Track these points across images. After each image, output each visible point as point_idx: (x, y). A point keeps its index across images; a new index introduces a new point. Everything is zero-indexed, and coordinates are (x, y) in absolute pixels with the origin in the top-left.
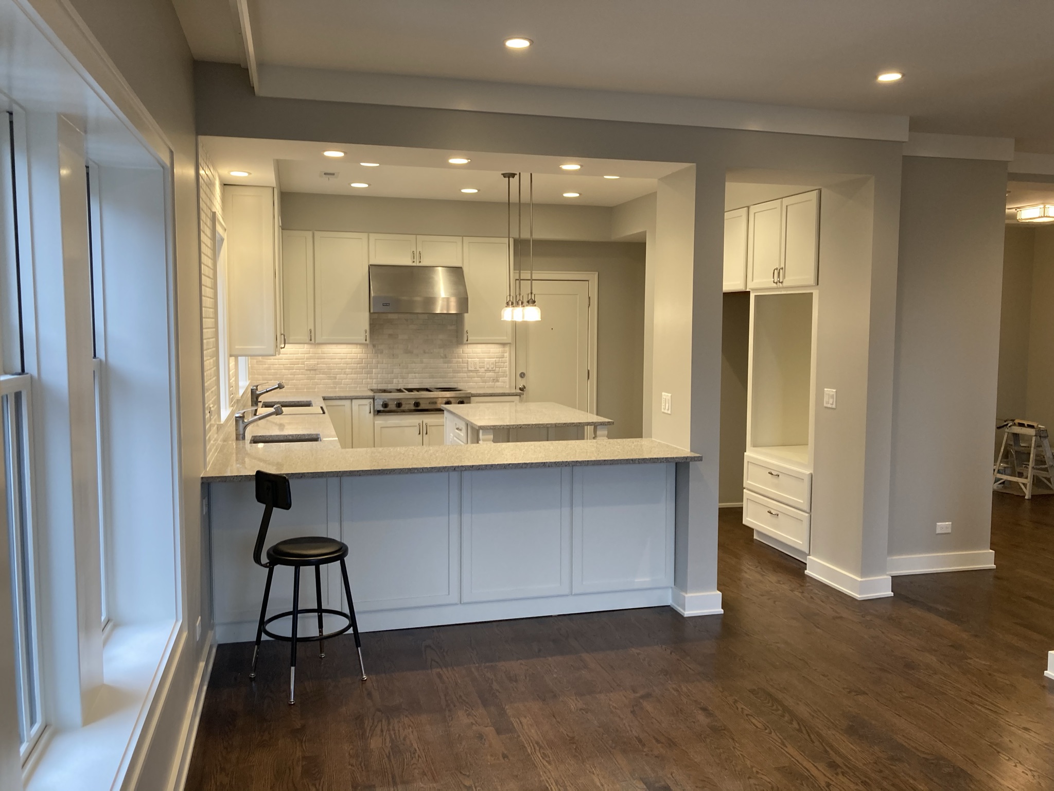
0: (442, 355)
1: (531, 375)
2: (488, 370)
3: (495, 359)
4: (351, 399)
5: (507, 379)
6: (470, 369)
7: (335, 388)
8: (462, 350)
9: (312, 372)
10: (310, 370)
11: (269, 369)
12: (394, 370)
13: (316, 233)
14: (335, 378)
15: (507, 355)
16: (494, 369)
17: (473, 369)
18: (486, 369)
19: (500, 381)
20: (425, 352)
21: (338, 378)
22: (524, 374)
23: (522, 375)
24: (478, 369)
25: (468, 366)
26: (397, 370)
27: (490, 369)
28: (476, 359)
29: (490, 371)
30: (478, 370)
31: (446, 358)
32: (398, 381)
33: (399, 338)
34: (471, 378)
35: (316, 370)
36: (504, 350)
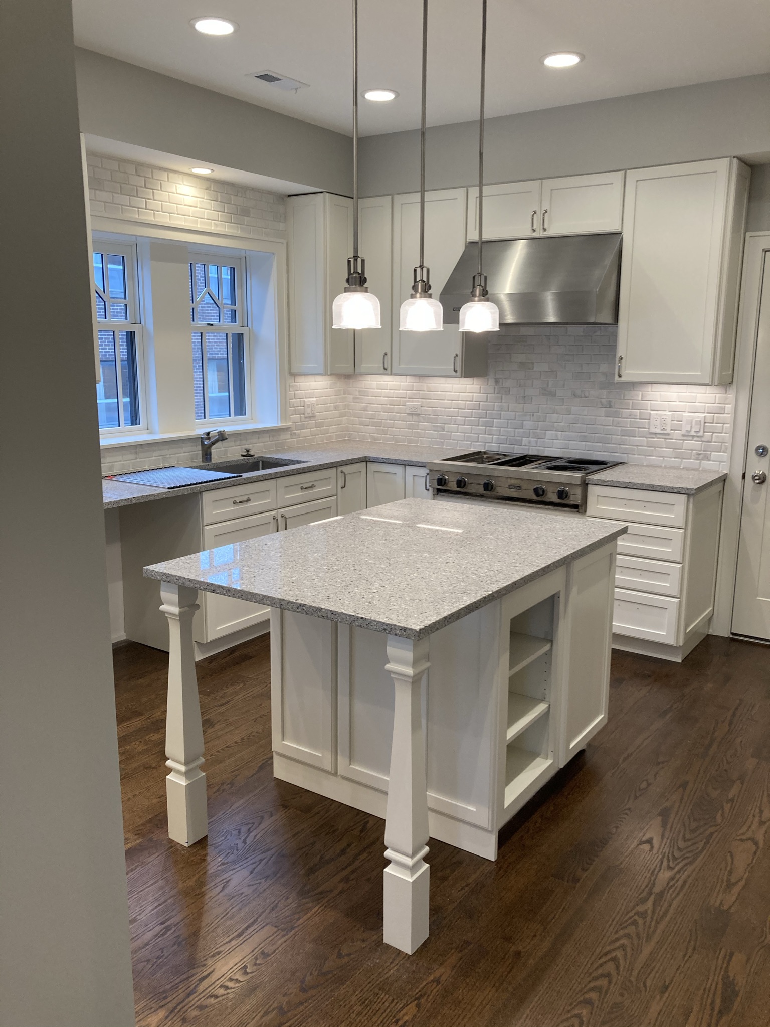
0: (604, 401)
2: (687, 436)
3: (703, 415)
5: (725, 456)
6: (653, 430)
9: (414, 417)
12: (525, 422)
15: (729, 407)
16: (701, 434)
17: (658, 431)
18: (683, 432)
19: (712, 458)
20: (575, 395)
22: (765, 449)
23: (763, 451)
24: (668, 431)
25: (649, 423)
26: (528, 424)
27: (693, 433)
28: (667, 413)
29: (693, 436)
30: (668, 434)
31: (610, 407)
33: (535, 369)
34: (655, 447)
35: (419, 414)
36: (726, 398)
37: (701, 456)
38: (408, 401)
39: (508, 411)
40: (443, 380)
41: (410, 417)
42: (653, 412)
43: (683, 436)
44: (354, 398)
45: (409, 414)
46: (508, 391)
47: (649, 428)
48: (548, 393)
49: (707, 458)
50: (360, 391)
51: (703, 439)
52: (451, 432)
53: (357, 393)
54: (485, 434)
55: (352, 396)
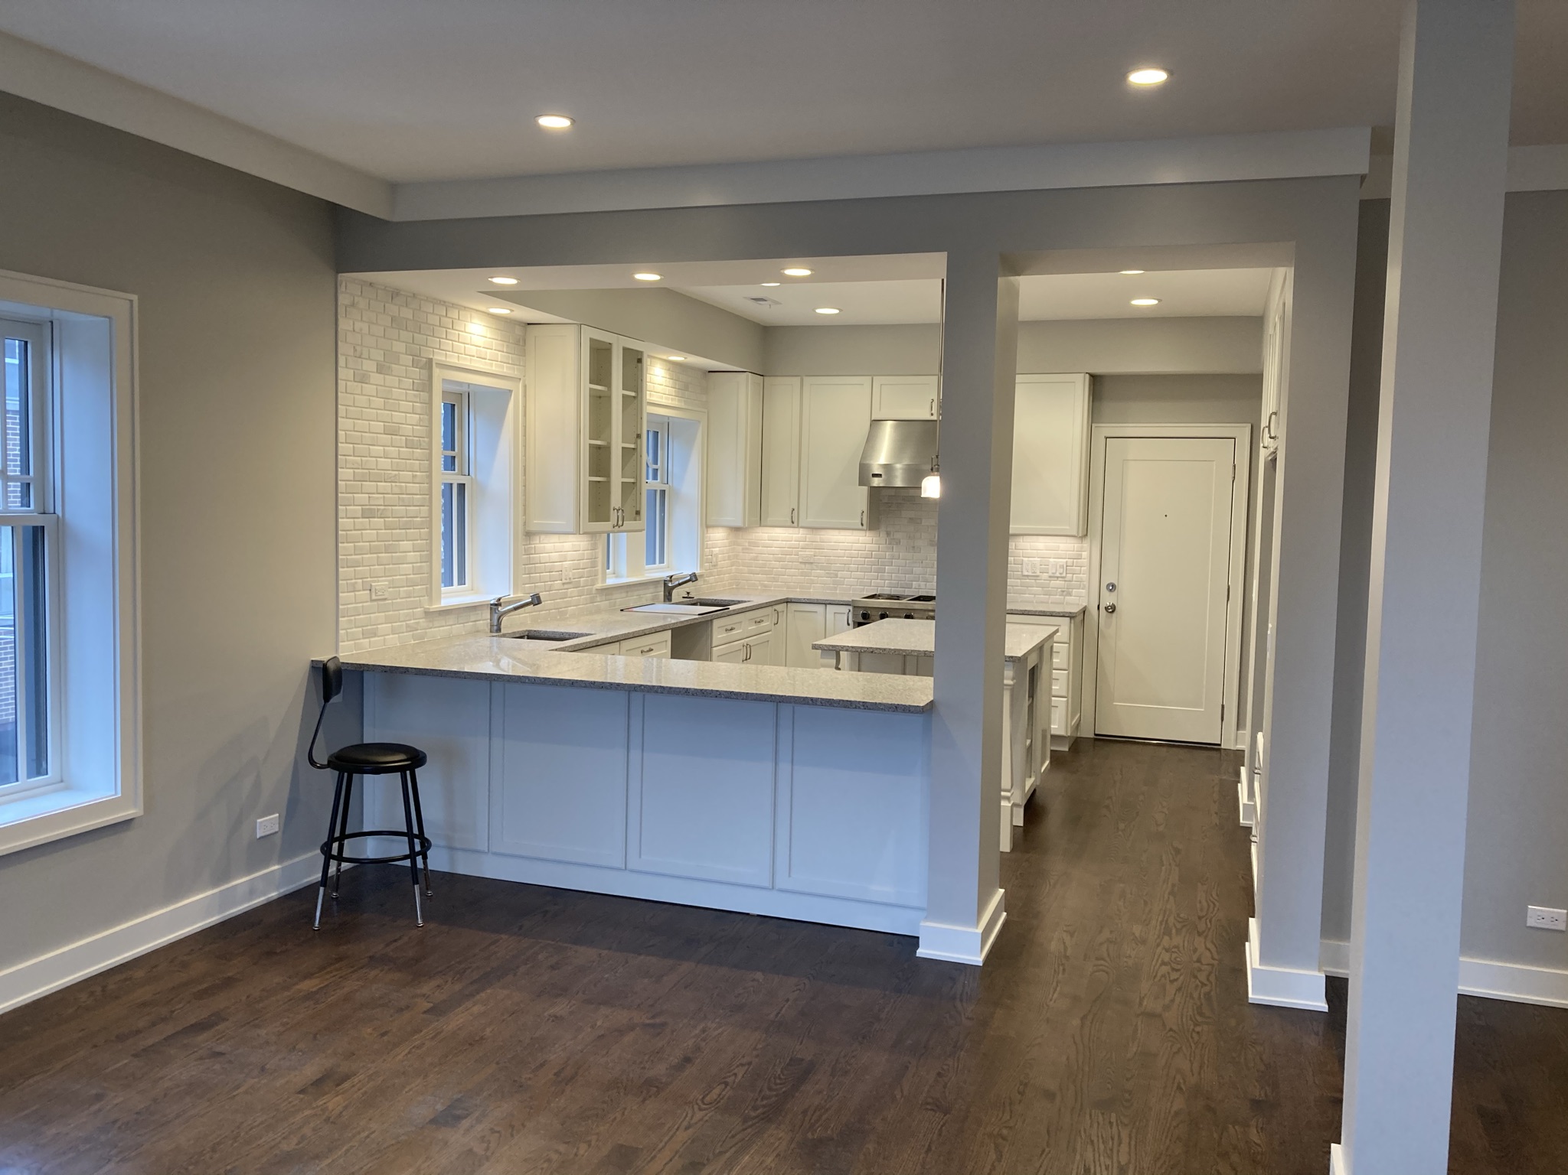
1: (1124, 587)
3: (1065, 560)
4: (826, 603)
5: (1084, 592)
6: (1026, 573)
7: (836, 589)
8: (1014, 544)
9: (807, 565)
10: (805, 563)
11: (756, 559)
12: (914, 569)
13: (806, 379)
14: (836, 576)
15: (1085, 554)
16: (1064, 575)
17: (1030, 574)
18: (1050, 574)
19: (1074, 594)
21: (839, 576)
22: (1113, 586)
23: (1112, 587)
24: (1038, 574)
25: (1022, 569)
26: (917, 570)
27: (1058, 575)
28: (1036, 559)
29: (1058, 577)
30: (1038, 576)
32: (919, 586)
33: (923, 524)
34: (1027, 587)
35: (812, 563)
36: (1082, 547)
37: (1065, 593)
38: (801, 551)
39: (899, 559)
40: (836, 532)
41: (803, 566)
42: (1026, 559)
43: (1050, 577)
44: (743, 549)
45: (801, 563)
46: (898, 543)
47: (1022, 572)
49: (1070, 594)
50: (749, 542)
51: (1066, 579)
52: (845, 578)
53: (747, 544)
54: (877, 579)
55: (741, 547)
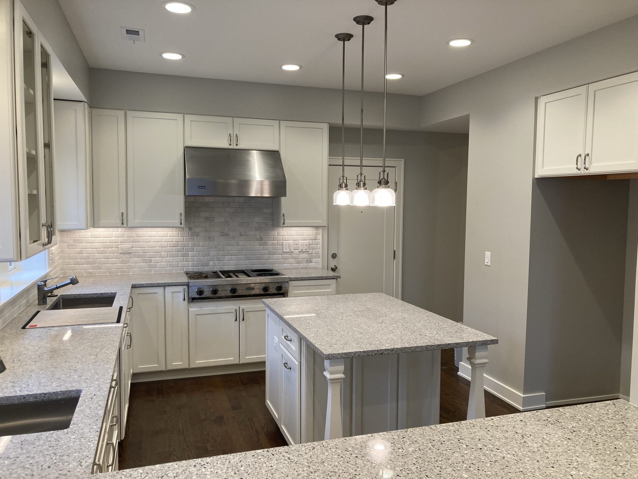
0: (258, 237)
2: (302, 252)
3: (308, 241)
4: (164, 286)
5: (320, 260)
6: (285, 250)
8: (277, 232)
9: (126, 255)
13: (128, 112)
16: (308, 250)
17: (288, 251)
18: (300, 250)
19: (313, 262)
21: (153, 261)
22: (336, 254)
23: (334, 256)
24: (293, 250)
25: (283, 247)
27: (304, 250)
28: (291, 241)
31: (262, 240)
32: (214, 264)
34: (286, 259)
36: (318, 232)
37: (308, 261)
41: (123, 255)
42: (284, 241)
45: (121, 253)
47: (283, 250)
48: (224, 234)
51: (309, 253)
